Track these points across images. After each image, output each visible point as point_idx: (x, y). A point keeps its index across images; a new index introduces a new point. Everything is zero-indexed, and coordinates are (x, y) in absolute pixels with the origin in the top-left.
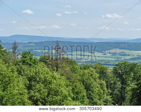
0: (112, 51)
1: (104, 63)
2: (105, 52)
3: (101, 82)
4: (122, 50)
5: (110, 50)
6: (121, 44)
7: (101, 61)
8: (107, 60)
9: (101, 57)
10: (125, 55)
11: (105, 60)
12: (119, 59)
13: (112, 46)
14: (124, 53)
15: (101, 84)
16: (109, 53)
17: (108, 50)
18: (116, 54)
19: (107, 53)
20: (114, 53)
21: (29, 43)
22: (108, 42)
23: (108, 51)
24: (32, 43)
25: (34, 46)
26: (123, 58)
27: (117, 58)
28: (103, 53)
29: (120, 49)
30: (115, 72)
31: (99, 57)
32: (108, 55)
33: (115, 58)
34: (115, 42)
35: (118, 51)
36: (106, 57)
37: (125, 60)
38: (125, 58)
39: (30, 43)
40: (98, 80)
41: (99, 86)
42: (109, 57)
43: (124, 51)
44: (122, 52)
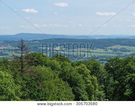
0: (113, 47)
1: (105, 59)
2: (107, 48)
3: (92, 77)
4: (123, 46)
5: (111, 46)
6: (122, 40)
7: (102, 57)
8: (109, 56)
9: (103, 53)
10: (126, 51)
11: (107, 56)
12: (120, 55)
13: (114, 42)
14: (125, 48)
15: (92, 80)
16: (111, 49)
17: (109, 46)
18: (117, 50)
19: (109, 49)
20: (115, 49)
21: (33, 41)
22: (110, 39)
23: (110, 48)
24: (36, 40)
25: (39, 44)
26: (124, 54)
27: (118, 54)
28: (104, 49)
29: (121, 45)
30: (107, 67)
31: (100, 53)
32: (110, 51)
33: (116, 54)
34: (116, 39)
35: (119, 47)
36: (107, 53)
37: (125, 55)
38: (125, 54)
39: (35, 40)
40: (89, 76)
41: (90, 81)
42: (110, 53)
43: (125, 47)
44: (123, 48)
